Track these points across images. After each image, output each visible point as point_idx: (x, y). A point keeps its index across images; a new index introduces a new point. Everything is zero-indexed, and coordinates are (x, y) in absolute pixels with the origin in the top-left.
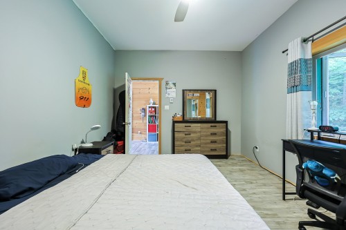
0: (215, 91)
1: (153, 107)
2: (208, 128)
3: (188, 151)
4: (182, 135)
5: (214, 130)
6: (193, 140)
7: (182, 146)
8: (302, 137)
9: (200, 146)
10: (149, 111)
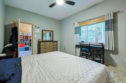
0: (53, 31)
1: (22, 36)
2: (52, 44)
3: (45, 52)
4: (43, 46)
5: (54, 44)
6: (47, 48)
7: (43, 50)
8: (78, 44)
9: (49, 50)
10: (20, 37)
